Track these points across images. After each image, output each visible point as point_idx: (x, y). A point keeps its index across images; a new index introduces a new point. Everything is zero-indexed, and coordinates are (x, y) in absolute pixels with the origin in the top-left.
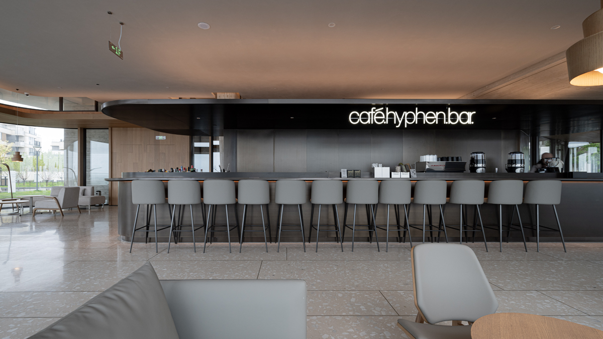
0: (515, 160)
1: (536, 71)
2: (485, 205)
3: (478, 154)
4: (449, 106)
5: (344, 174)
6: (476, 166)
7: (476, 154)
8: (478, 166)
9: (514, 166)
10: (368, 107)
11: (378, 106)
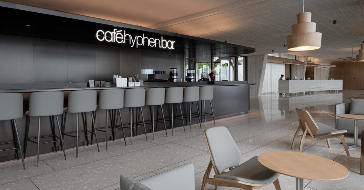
0: (191, 74)
1: (193, 19)
2: (183, 103)
3: (174, 70)
4: (162, 36)
5: (92, 84)
6: (173, 77)
7: (173, 70)
8: (174, 77)
9: (190, 77)
10: (111, 28)
11: (118, 29)
